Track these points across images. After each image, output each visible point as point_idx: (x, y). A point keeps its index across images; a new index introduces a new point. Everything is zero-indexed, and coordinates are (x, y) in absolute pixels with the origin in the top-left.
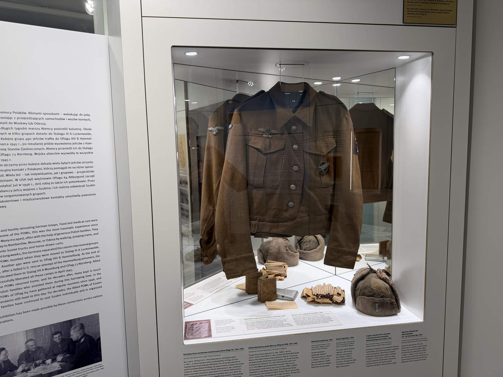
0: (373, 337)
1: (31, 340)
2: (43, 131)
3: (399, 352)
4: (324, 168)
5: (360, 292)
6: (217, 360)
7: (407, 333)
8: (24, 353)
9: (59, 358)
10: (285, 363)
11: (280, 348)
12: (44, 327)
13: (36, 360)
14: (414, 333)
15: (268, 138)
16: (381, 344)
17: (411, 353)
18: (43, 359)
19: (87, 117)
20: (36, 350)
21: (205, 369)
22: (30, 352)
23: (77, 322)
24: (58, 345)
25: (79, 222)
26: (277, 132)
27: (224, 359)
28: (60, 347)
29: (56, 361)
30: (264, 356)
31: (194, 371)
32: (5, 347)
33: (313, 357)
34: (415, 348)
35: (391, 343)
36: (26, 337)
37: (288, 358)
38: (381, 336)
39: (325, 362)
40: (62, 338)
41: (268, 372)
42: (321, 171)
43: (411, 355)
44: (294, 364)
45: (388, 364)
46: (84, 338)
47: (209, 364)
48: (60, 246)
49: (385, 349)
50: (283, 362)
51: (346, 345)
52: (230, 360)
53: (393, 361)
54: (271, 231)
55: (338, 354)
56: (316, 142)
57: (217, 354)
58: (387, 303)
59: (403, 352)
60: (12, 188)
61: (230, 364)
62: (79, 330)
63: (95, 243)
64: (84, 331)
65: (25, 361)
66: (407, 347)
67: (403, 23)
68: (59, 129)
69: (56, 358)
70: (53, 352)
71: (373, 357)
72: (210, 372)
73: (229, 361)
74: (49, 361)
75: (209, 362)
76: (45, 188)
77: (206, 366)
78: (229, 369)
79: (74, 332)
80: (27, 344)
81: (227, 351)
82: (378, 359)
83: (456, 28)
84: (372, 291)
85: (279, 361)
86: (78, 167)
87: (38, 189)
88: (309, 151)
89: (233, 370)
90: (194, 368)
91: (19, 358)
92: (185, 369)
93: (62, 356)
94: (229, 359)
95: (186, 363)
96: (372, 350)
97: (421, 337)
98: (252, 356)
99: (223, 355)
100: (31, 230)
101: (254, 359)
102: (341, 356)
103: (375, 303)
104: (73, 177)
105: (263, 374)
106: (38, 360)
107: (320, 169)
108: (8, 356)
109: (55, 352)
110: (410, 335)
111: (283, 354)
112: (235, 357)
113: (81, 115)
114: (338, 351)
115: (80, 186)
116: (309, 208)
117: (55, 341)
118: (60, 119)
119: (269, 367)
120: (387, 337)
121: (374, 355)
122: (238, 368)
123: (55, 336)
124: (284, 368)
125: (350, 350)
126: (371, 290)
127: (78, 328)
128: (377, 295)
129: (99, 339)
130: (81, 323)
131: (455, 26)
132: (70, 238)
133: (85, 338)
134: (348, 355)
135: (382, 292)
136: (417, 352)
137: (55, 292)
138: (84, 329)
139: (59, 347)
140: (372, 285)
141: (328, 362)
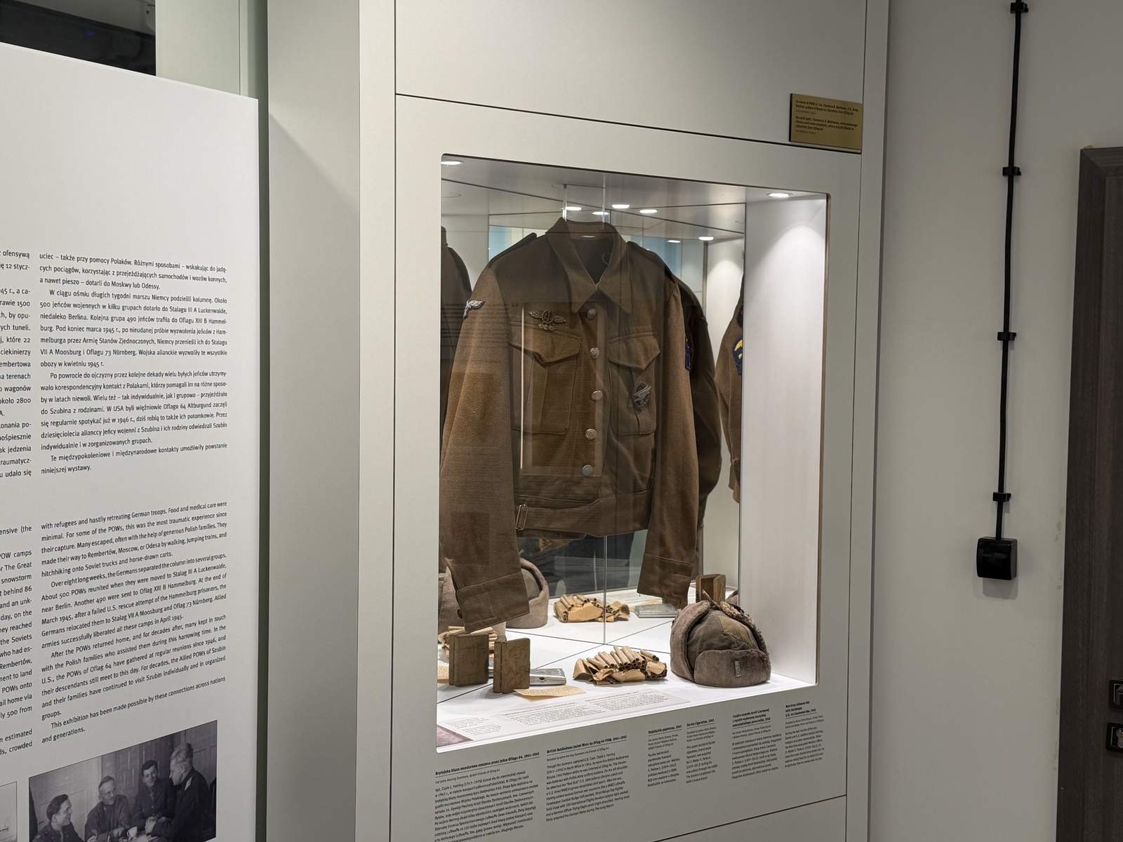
0: (743, 717)
1: (109, 778)
2: (154, 303)
3: (781, 746)
4: (644, 396)
5: (702, 645)
6: (492, 782)
7: (793, 708)
8: (96, 809)
9: (150, 826)
10: (606, 779)
11: (597, 748)
12: (130, 748)
13: (114, 829)
14: (805, 708)
15: (548, 331)
16: (756, 731)
17: (799, 747)
18: (124, 827)
19: (220, 275)
20: (115, 803)
21: (472, 802)
22: (105, 809)
23: (183, 738)
24: (149, 793)
25: (199, 507)
26: (565, 321)
27: (505, 779)
28: (153, 798)
29: (145, 833)
30: (572, 767)
31: (453, 809)
32: (67, 793)
33: (650, 763)
34: (806, 737)
35: (769, 728)
36: (100, 771)
37: (610, 768)
38: (754, 715)
39: (669, 774)
40: (157, 777)
41: (579, 800)
42: (638, 402)
43: (800, 751)
44: (620, 781)
45: (766, 770)
46: (191, 779)
47: (479, 790)
48: (167, 560)
49: (761, 741)
50: (603, 777)
51: (703, 736)
52: (514, 780)
53: (774, 764)
54: (551, 526)
55: (691, 755)
56: (627, 344)
57: (493, 768)
58: (754, 658)
59: (788, 745)
60: (101, 427)
61: (515, 788)
62: (184, 761)
63: (220, 557)
64: (191, 763)
65: (96, 829)
66: (794, 734)
67: (790, 140)
68: (178, 299)
69: (145, 825)
70: (141, 810)
71: (743, 759)
72: (480, 809)
73: (513, 783)
74: (133, 832)
75: (479, 787)
76: (151, 429)
77: (474, 796)
78: (513, 799)
79: (176, 763)
80: (101, 789)
81: (511, 761)
82: (751, 762)
83: (860, 155)
84: (727, 639)
85: (596, 776)
86: (204, 384)
87: (141, 430)
88: (616, 361)
89: (519, 800)
90: (453, 801)
91: (88, 820)
92: (438, 804)
93: (153, 820)
94: (513, 777)
95: (439, 792)
96: (741, 745)
97: (814, 715)
98: (552, 769)
99: (504, 769)
100: (123, 523)
101: (555, 774)
102: (694, 758)
103: (733, 660)
104: (196, 406)
105: (569, 805)
106: (117, 827)
107: (638, 397)
108: (70, 814)
109: (143, 810)
110: (798, 711)
111: (604, 761)
112: (524, 772)
113: (212, 269)
114: (689, 750)
115: (203, 426)
116: (617, 477)
117: (145, 783)
118: (180, 277)
119: (579, 790)
120: (764, 718)
121: (745, 754)
122: (529, 795)
123: (147, 772)
124: (604, 789)
125: (707, 746)
126: (726, 637)
127: (182, 755)
128: (736, 645)
129: (215, 782)
130: (189, 742)
131: (860, 151)
132: (183, 542)
133: (193, 779)
134: (705, 757)
135: (742, 640)
136: (809, 745)
137: (152, 666)
138: (191, 756)
139: (150, 798)
140: (724, 627)
141: (675, 772)
